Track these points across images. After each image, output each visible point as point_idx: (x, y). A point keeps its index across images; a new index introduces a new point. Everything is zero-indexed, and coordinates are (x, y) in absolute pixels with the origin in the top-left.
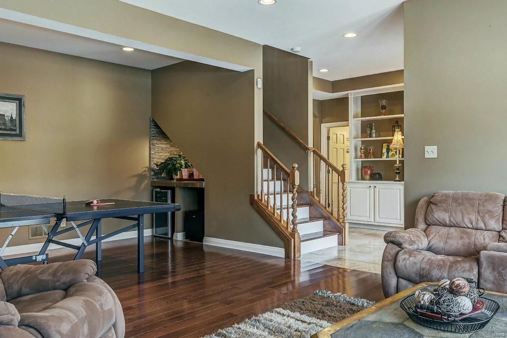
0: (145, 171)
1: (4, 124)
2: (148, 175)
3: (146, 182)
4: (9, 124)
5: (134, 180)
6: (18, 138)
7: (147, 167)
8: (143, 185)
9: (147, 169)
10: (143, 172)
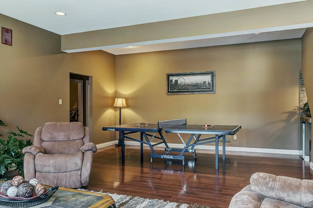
0: (295, 109)
1: (206, 86)
2: (298, 112)
3: (296, 117)
4: (207, 86)
5: (286, 115)
6: (212, 93)
7: (297, 107)
8: (293, 119)
9: (297, 108)
10: (293, 110)
